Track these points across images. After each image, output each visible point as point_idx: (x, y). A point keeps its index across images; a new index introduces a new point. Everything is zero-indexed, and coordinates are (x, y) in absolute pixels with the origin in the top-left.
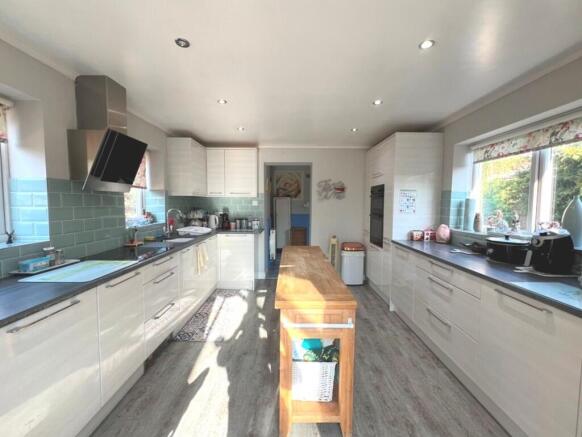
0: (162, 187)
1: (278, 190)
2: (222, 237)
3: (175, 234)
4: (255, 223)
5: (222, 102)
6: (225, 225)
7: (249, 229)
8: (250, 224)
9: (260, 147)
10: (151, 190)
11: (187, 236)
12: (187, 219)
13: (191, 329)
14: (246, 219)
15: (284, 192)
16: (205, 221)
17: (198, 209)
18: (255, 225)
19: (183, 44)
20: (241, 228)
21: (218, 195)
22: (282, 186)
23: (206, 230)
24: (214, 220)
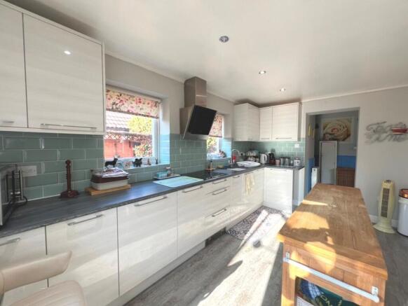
0: (230, 136)
1: (324, 135)
2: (267, 170)
3: (236, 166)
4: (296, 161)
5: (262, 73)
6: (272, 161)
7: (291, 166)
8: (292, 162)
9: (303, 101)
10: (225, 138)
11: (243, 167)
12: (245, 156)
13: (238, 229)
14: (289, 158)
15: (330, 137)
16: (257, 158)
17: (254, 150)
18: (296, 163)
19: (224, 39)
20: (284, 164)
21: (267, 140)
22: (329, 131)
23: (257, 164)
24: (264, 157)
